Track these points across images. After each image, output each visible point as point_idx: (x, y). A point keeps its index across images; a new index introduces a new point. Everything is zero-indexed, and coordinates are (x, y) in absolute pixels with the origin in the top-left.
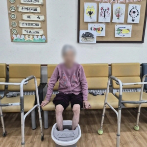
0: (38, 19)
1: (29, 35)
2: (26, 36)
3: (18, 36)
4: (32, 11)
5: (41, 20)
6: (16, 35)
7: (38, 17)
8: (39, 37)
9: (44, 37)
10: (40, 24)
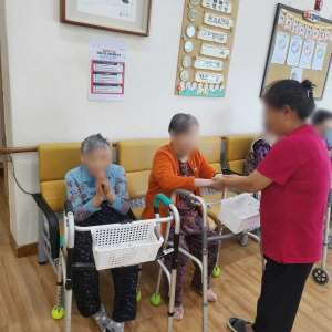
0: (221, 56)
1: (204, 84)
2: (200, 85)
3: (189, 83)
4: (216, 40)
5: (224, 57)
6: (186, 82)
7: (222, 53)
8: (217, 87)
9: (222, 87)
10: (221, 63)
